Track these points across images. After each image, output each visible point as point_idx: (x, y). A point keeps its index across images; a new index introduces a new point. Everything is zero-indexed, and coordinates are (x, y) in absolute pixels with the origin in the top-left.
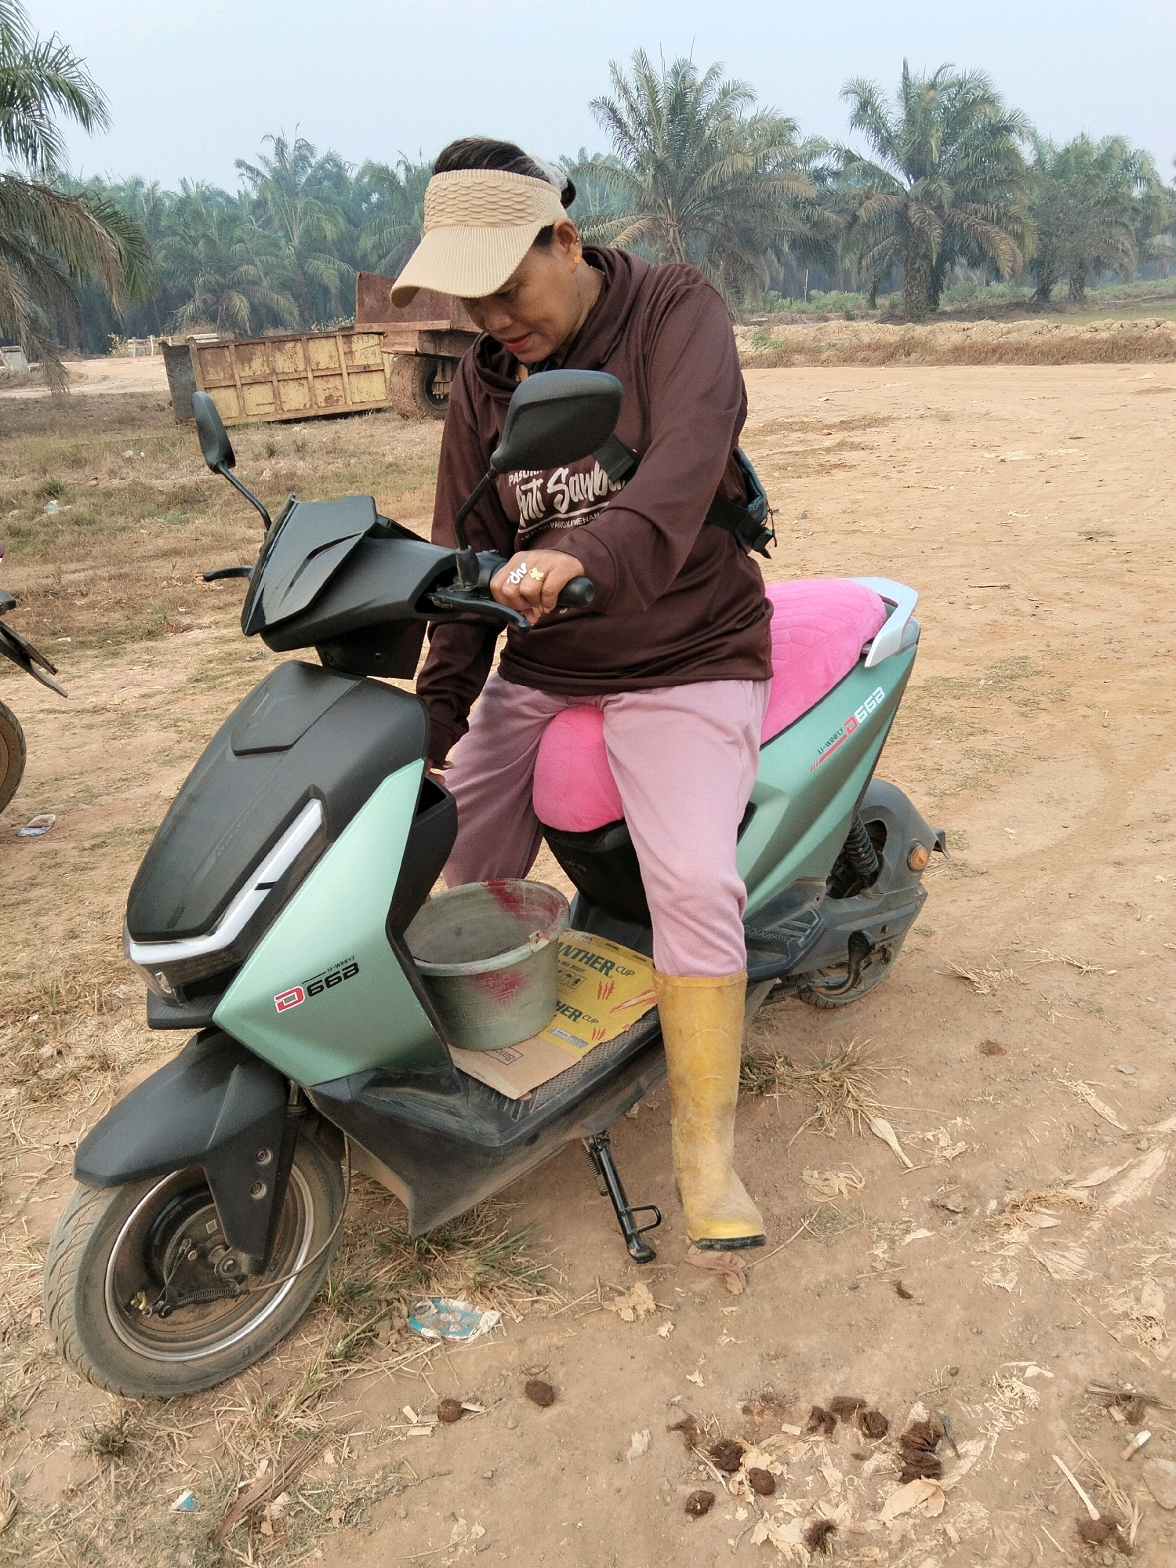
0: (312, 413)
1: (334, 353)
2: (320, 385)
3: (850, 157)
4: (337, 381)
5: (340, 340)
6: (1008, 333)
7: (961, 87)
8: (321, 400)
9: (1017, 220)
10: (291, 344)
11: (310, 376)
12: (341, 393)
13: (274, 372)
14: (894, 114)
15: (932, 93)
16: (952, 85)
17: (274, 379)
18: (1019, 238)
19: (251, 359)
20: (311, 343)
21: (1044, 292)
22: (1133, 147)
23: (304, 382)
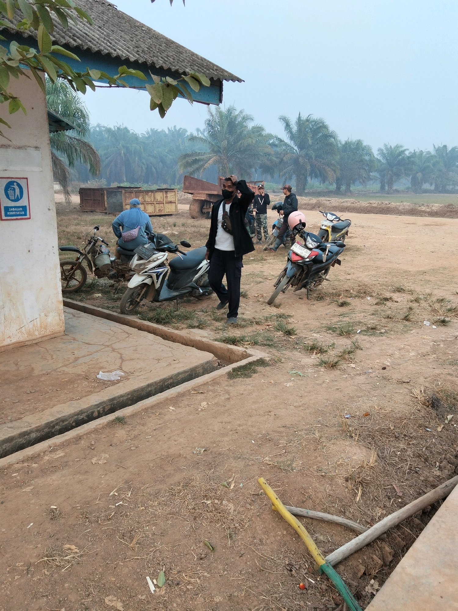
0: (155, 214)
1: (162, 197)
2: (157, 206)
3: (281, 141)
4: (162, 205)
5: (164, 193)
6: (343, 202)
7: (316, 123)
8: (157, 210)
9: (334, 166)
10: (151, 193)
11: (155, 203)
12: (162, 209)
13: (145, 201)
14: (295, 128)
15: (307, 123)
16: (313, 121)
17: (145, 203)
18: (335, 171)
19: (139, 197)
20: (156, 193)
21: (338, 188)
22: (365, 143)
23: (153, 204)
